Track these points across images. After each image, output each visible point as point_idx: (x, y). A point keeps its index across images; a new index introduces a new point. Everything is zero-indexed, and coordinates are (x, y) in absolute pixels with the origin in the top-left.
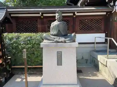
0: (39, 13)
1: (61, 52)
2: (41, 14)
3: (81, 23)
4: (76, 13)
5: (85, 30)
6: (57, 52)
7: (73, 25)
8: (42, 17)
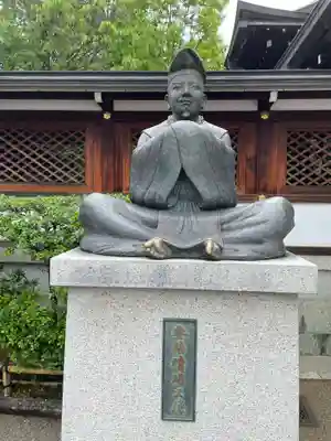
0: (90, 96)
1: (195, 322)
2: (98, 98)
3: (296, 150)
4: (273, 97)
5: (314, 184)
6: (165, 321)
7: (256, 157)
8: (107, 116)
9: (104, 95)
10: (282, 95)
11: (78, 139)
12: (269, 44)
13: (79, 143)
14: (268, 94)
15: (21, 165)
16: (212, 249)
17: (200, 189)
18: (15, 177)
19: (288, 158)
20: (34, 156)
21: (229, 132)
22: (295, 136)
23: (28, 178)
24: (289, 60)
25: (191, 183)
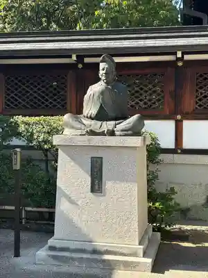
0: (70, 57)
1: (102, 159)
2: (74, 57)
4: (179, 55)
6: (92, 158)
7: (175, 91)
8: (80, 66)
9: (77, 56)
11: (63, 81)
15: (28, 97)
18: (24, 106)
19: (197, 91)
20: (35, 92)
22: (201, 76)
23: (31, 106)
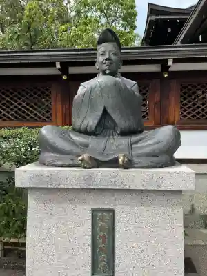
0: (53, 65)
1: (113, 211)
2: (58, 66)
3: (186, 96)
4: (170, 63)
5: (198, 118)
6: (93, 210)
7: (160, 101)
8: (64, 77)
9: (62, 64)
10: (176, 61)
11: (47, 93)
12: (169, 30)
13: (47, 95)
14: (167, 61)
15: (12, 110)
16: (123, 161)
17: (117, 121)
18: (8, 118)
19: (182, 102)
21: (138, 83)
22: (185, 87)
23: (16, 118)
24: (181, 39)
25: (111, 117)
